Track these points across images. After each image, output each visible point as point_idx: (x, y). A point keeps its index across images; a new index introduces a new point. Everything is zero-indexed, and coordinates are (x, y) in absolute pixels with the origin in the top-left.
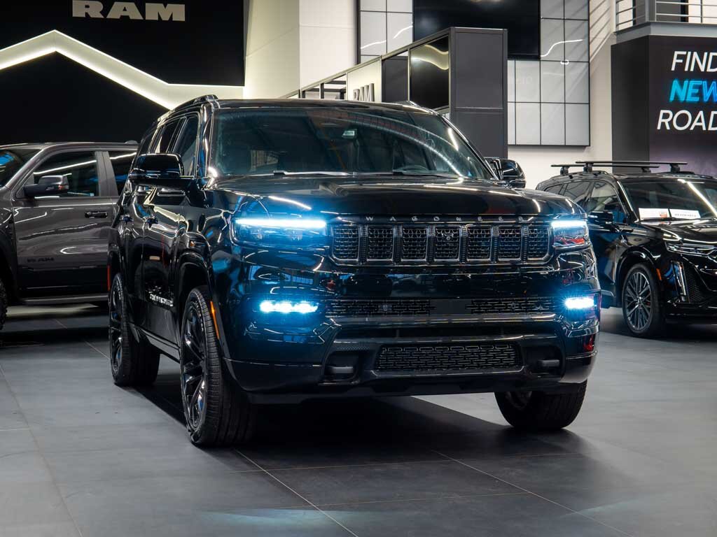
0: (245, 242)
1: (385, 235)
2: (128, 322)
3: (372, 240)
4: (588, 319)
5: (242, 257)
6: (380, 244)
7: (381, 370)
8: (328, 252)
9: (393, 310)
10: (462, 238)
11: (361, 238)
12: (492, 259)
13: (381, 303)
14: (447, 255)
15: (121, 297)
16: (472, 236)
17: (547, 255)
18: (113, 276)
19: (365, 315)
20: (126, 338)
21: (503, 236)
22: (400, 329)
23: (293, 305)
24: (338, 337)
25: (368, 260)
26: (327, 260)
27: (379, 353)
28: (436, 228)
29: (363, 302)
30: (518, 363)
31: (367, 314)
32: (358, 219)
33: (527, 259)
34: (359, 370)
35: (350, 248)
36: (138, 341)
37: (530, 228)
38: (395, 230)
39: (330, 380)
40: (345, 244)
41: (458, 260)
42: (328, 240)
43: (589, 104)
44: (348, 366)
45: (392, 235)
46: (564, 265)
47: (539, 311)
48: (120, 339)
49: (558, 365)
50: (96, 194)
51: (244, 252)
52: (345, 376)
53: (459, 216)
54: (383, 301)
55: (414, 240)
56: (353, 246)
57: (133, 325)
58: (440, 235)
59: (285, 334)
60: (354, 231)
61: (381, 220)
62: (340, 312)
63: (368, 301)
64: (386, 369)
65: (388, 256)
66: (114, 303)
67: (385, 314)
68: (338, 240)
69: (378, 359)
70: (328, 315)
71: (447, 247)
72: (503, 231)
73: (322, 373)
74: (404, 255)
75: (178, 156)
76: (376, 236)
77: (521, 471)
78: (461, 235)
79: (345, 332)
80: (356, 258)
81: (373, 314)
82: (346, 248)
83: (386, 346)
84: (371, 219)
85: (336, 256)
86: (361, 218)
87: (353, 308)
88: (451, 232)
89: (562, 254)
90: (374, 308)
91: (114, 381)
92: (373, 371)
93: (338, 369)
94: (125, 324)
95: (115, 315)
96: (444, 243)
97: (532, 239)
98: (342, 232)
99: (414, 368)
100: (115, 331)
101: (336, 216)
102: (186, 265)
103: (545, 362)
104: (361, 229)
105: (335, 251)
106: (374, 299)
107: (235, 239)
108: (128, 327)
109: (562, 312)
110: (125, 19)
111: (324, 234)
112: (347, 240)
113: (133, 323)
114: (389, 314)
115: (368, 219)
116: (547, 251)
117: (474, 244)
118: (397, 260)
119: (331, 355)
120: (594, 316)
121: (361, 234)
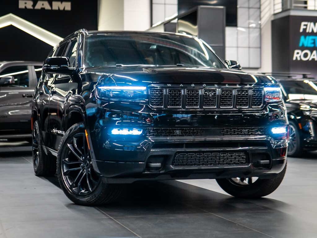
0: (103, 98)
1: (177, 94)
2: (41, 144)
3: (171, 96)
4: (282, 139)
5: (101, 105)
6: (175, 98)
7: (176, 165)
8: (147, 103)
9: (182, 133)
10: (218, 95)
11: (165, 95)
12: (233, 107)
13: (176, 129)
14: (210, 104)
15: (38, 132)
16: (223, 94)
17: (262, 105)
18: (34, 122)
19: (167, 136)
20: (41, 152)
21: (239, 94)
22: (186, 144)
23: (129, 131)
24: (154, 148)
25: (168, 107)
26: (147, 107)
27: (175, 156)
28: (204, 90)
29: (166, 129)
30: (248, 162)
31: (168, 135)
32: (162, 85)
33: (251, 107)
34: (164, 165)
35: (159, 100)
36: (47, 154)
37: (253, 90)
38: (182, 91)
39: (149, 171)
40: (156, 98)
41: (216, 107)
42: (148, 96)
43: (260, 48)
44: (158, 163)
45: (181, 94)
46: (271, 111)
47: (258, 134)
48: (38, 153)
49: (268, 163)
50: (28, 86)
51: (102, 103)
52: (157, 168)
53: (216, 84)
54: (177, 128)
55: (193, 96)
56: (160, 99)
57: (44, 146)
58: (206, 94)
59: (124, 146)
60: (161, 92)
61: (175, 86)
62: (154, 134)
63: (169, 128)
64: (178, 165)
65: (179, 105)
66: (35, 135)
67: (178, 136)
68: (153, 96)
69: (174, 160)
70: (148, 136)
71: (210, 100)
72: (239, 92)
73: (145, 167)
74: (188, 104)
75: (67, 58)
76: (173, 94)
77: (248, 220)
78: (217, 94)
79: (157, 145)
80: (162, 106)
81: (171, 135)
82: (157, 101)
83: (179, 152)
84: (170, 85)
85: (152, 104)
86: (164, 85)
87: (161, 132)
88: (212, 92)
89: (270, 105)
90: (172, 132)
91: (35, 174)
92: (171, 166)
93: (153, 165)
94: (40, 146)
95: (35, 141)
96: (208, 98)
97: (254, 97)
98: (155, 92)
99: (193, 164)
100: (35, 149)
101: (151, 84)
102: (72, 112)
103: (262, 161)
104: (164, 90)
105: (151, 102)
106: (171, 127)
107: (98, 96)
108: (42, 147)
109: (270, 135)
110: (43, 9)
111: (145, 93)
112: (157, 96)
113: (44, 145)
114: (180, 135)
115: (168, 85)
116: (261, 102)
117: (224, 99)
118: (183, 107)
119: (149, 158)
120: (286, 138)
121: (164, 93)
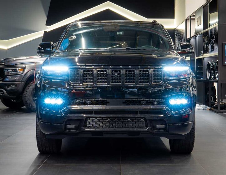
1: (90, 73)
5: (44, 82)
6: (88, 77)
11: (80, 74)
12: (136, 83)
14: (116, 81)
16: (127, 73)
17: (162, 82)
19: (80, 105)
22: (94, 111)
24: (70, 113)
25: (84, 83)
26: (67, 83)
27: (86, 120)
28: (111, 70)
33: (152, 83)
37: (153, 70)
41: (121, 83)
44: (74, 125)
45: (93, 73)
47: (156, 105)
53: (121, 66)
54: (88, 99)
55: (102, 75)
56: (78, 77)
58: (113, 73)
62: (70, 103)
63: (81, 99)
65: (91, 81)
69: (85, 123)
72: (140, 72)
73: (64, 128)
76: (86, 73)
78: (121, 73)
80: (79, 82)
81: (83, 105)
82: (75, 78)
83: (89, 117)
86: (80, 66)
87: (76, 102)
92: (83, 127)
93: (69, 126)
96: (114, 77)
97: (154, 75)
103: (158, 126)
104: (80, 71)
105: (70, 79)
114: (90, 105)
115: (83, 67)
117: (128, 77)
118: (95, 83)
119: (67, 121)
